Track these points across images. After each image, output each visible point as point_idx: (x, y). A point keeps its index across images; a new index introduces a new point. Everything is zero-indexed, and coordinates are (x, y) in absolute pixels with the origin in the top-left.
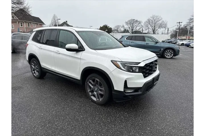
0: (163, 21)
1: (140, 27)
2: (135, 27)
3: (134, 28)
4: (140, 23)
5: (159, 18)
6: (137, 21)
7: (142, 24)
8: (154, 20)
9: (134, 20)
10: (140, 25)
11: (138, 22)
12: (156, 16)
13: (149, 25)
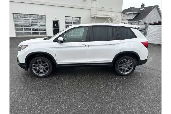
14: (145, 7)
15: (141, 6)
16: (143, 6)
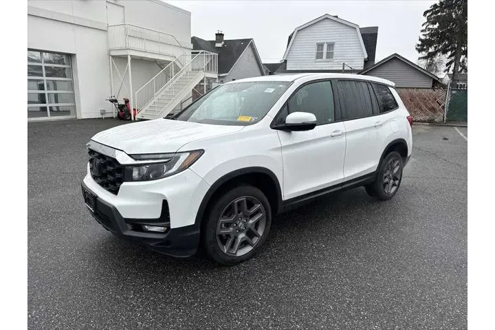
14: (224, 39)
15: (215, 36)
16: (220, 36)
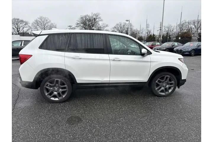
0: (52, 24)
1: (28, 28)
2: (22, 28)
3: (19, 29)
4: (26, 23)
5: (46, 20)
6: (22, 21)
7: (29, 25)
8: (43, 22)
9: (19, 19)
10: (27, 25)
11: (24, 22)
12: (44, 18)
13: (38, 26)
